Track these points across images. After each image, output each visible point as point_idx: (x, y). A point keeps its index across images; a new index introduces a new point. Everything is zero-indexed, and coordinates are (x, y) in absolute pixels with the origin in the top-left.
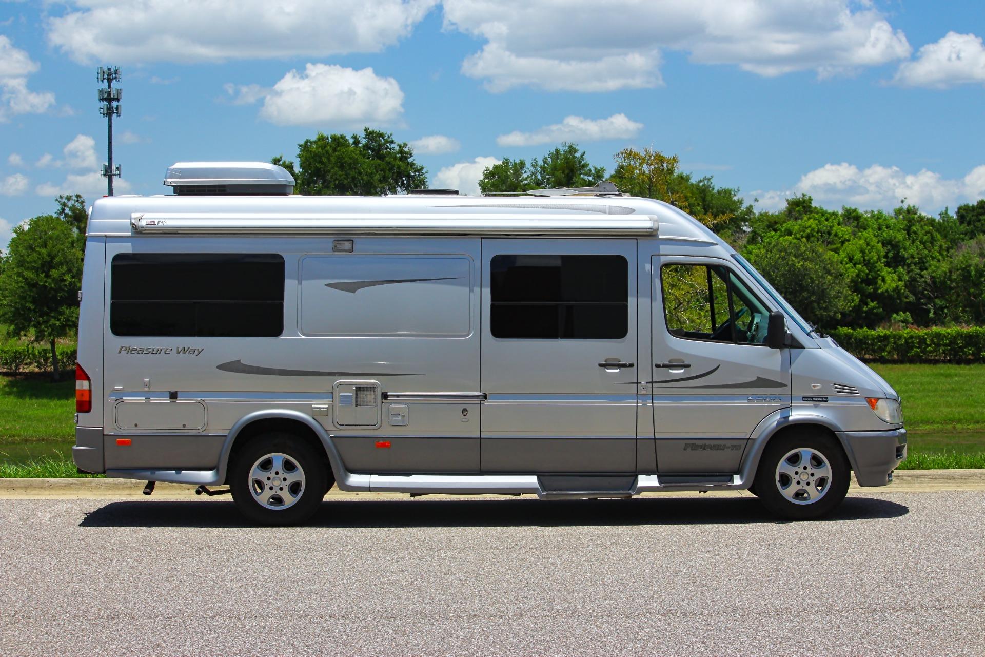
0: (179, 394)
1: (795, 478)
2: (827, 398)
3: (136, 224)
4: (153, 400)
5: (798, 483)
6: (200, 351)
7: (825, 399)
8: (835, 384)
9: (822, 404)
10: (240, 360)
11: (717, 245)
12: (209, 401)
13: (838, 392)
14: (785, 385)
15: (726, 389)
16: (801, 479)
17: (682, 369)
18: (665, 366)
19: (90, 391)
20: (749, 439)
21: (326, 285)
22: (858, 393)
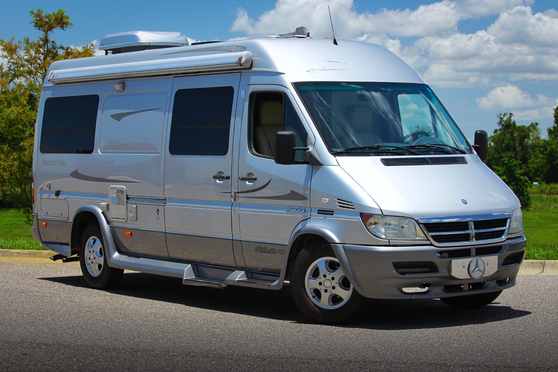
0: (61, 193)
2: (333, 212)
3: (49, 78)
4: (51, 196)
8: (338, 199)
9: (329, 217)
10: (77, 170)
11: (284, 74)
12: (69, 198)
13: (340, 206)
14: (307, 199)
15: (274, 200)
17: (252, 182)
18: (244, 179)
19: (34, 189)
20: (288, 245)
21: (112, 116)
22: (354, 209)
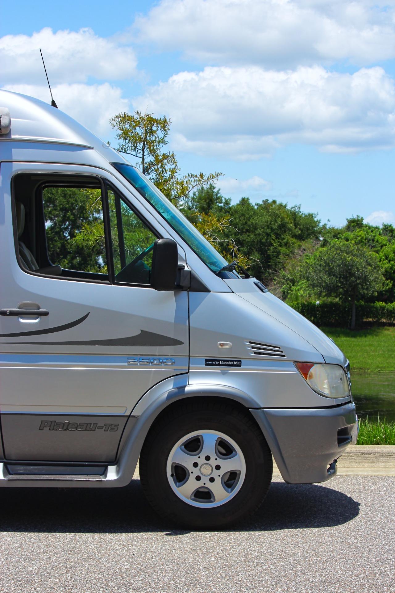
1: (194, 472)
2: (240, 361)
5: (198, 478)
7: (237, 363)
8: (251, 343)
9: (233, 370)
11: (92, 148)
13: (255, 353)
14: (181, 343)
15: (97, 347)
16: (202, 474)
17: (36, 319)
18: (12, 314)
20: (129, 416)
22: (284, 356)
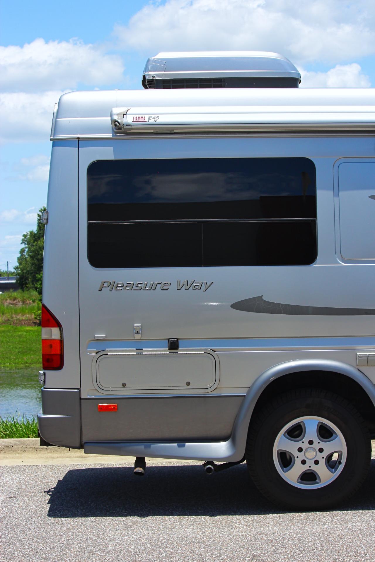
0: (180, 344)
3: (119, 121)
4: (147, 351)
6: (208, 285)
10: (263, 296)
12: (222, 351)
19: (61, 341)
21: (370, 197)
